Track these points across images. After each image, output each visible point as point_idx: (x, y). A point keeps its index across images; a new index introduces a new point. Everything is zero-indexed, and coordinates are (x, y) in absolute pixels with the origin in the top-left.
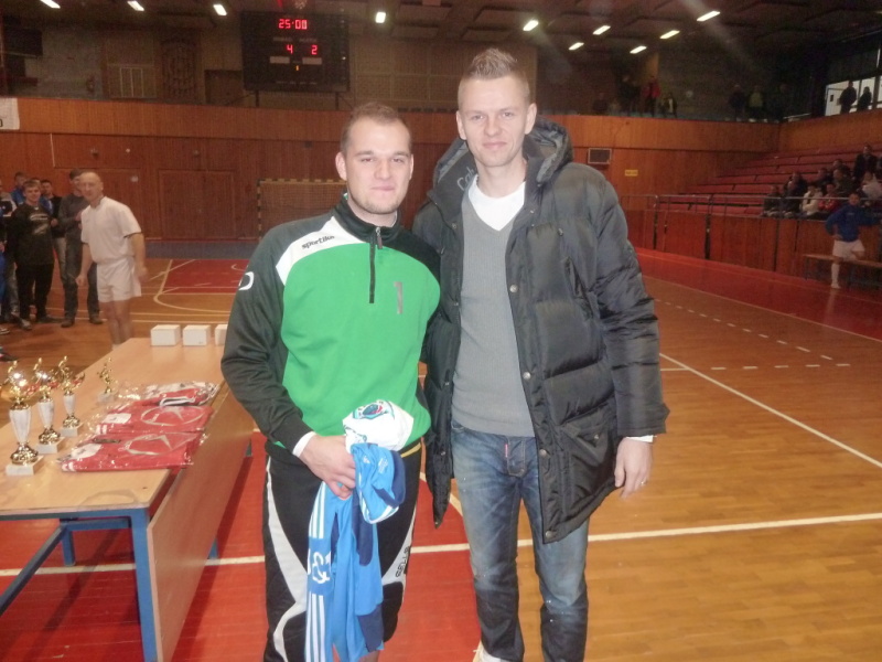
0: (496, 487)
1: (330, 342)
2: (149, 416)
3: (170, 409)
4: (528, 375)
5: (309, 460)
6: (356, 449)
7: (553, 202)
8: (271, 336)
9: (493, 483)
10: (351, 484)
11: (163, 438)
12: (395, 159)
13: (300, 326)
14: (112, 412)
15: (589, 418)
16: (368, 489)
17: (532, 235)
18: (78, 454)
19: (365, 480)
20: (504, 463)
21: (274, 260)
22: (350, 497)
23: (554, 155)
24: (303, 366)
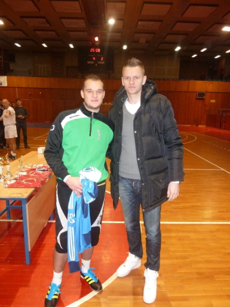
0: (131, 196)
1: (76, 147)
2: (32, 173)
3: (39, 172)
4: (139, 159)
5: (68, 184)
6: (83, 180)
7: (150, 105)
8: (59, 145)
9: (130, 195)
10: (81, 192)
11: (35, 180)
12: (99, 91)
13: (68, 142)
14: (22, 171)
15: (159, 175)
16: (86, 192)
17: (142, 116)
18: (9, 183)
19: (85, 190)
20: (133, 188)
21: (60, 122)
22: (81, 196)
23: (151, 91)
24: (68, 154)
